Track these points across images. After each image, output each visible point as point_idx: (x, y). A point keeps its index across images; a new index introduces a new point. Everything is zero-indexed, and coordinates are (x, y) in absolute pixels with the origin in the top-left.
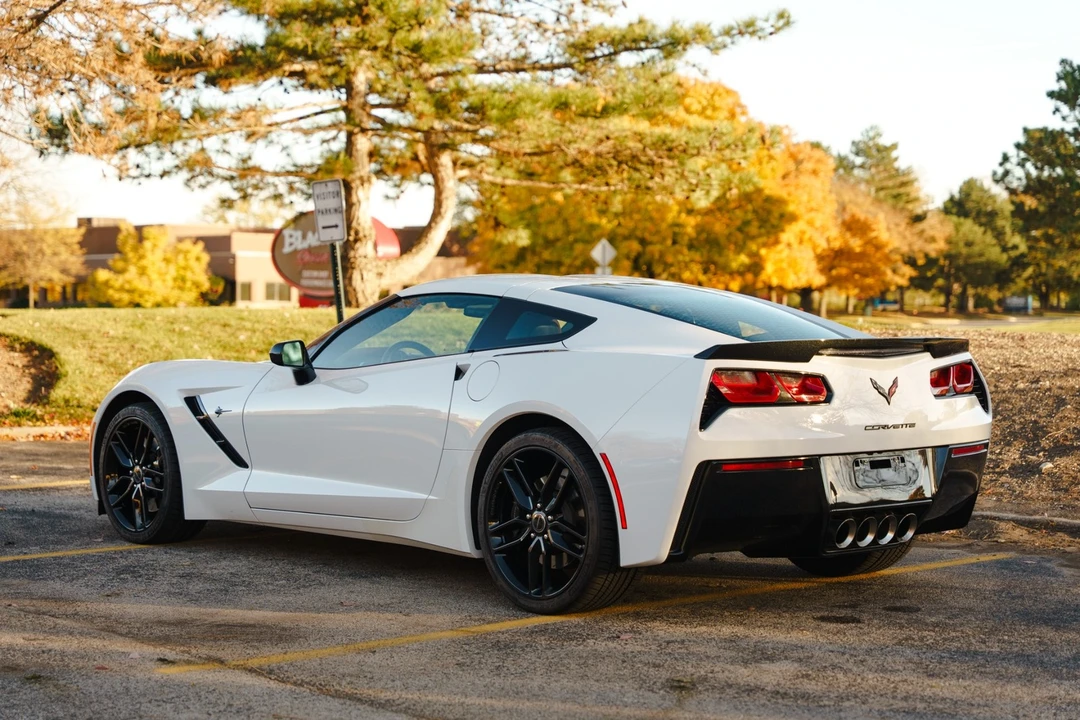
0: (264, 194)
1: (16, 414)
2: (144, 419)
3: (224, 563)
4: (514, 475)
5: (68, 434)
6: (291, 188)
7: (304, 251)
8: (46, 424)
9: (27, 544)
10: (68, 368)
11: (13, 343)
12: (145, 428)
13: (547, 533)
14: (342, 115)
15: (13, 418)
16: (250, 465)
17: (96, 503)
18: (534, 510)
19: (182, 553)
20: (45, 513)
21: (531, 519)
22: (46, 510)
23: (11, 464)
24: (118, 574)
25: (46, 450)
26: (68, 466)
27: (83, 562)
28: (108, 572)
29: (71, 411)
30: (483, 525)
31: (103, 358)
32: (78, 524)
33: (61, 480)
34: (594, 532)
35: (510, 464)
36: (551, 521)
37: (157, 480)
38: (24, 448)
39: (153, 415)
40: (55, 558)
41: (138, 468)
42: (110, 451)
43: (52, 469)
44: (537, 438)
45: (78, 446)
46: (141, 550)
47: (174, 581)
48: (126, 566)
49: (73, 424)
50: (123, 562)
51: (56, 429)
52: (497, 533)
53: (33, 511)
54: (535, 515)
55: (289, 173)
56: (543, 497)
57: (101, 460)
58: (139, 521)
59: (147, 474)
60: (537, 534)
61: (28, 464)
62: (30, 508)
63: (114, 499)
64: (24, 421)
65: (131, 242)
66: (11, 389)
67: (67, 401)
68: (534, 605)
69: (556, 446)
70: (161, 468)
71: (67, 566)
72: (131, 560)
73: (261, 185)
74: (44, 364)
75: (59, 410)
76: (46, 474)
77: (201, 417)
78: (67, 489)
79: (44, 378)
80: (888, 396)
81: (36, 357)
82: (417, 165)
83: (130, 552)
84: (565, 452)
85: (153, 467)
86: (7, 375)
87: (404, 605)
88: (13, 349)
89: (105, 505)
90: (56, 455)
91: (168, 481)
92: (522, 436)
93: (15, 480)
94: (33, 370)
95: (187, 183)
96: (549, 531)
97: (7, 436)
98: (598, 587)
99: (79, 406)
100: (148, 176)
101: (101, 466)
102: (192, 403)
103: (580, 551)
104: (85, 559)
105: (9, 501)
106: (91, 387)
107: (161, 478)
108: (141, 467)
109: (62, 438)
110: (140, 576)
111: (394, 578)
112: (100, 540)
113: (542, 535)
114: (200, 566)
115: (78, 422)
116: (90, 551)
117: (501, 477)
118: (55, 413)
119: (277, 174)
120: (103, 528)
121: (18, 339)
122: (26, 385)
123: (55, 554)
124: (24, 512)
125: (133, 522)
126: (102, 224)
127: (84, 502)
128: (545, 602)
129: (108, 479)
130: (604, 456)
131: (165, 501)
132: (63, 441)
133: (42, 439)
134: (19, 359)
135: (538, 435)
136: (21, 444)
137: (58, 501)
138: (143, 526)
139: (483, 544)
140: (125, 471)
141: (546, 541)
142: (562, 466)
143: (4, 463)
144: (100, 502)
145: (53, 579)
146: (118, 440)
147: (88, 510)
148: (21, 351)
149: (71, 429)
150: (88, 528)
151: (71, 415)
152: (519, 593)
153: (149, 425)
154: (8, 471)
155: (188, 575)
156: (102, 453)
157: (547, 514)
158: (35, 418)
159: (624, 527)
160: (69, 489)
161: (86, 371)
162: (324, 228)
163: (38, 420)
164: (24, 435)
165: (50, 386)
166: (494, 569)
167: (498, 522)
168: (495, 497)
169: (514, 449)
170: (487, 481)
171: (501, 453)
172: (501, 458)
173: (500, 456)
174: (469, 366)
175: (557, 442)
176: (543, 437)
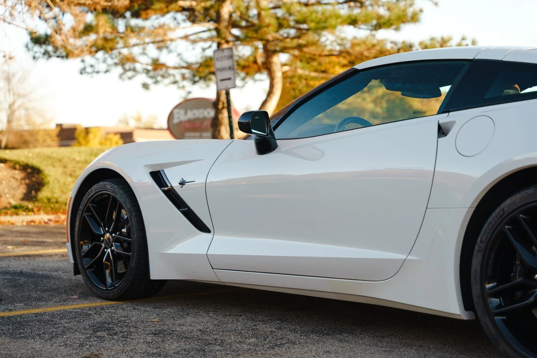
0: (167, 81)
1: (15, 207)
2: (113, 192)
3: (189, 319)
4: (519, 231)
5: (50, 220)
6: (184, 78)
7: (185, 122)
8: (35, 214)
9: (13, 300)
10: (50, 179)
11: (14, 165)
12: (115, 200)
14: (214, 33)
15: (13, 210)
16: (212, 230)
17: (72, 266)
19: (148, 309)
20: (30, 273)
22: (32, 272)
23: (9, 239)
24: (95, 331)
25: (34, 230)
26: (49, 240)
27: (61, 319)
28: (85, 329)
29: (52, 206)
30: (478, 287)
31: (73, 173)
32: (57, 282)
33: (44, 249)
35: (514, 221)
37: (125, 245)
38: (19, 229)
39: (121, 189)
40: (36, 315)
41: (108, 235)
42: (84, 222)
43: (38, 242)
45: (56, 228)
46: (112, 307)
47: (149, 339)
48: (101, 323)
49: (53, 214)
50: (98, 319)
51: (42, 217)
52: (495, 295)
53: (21, 272)
55: (183, 67)
57: (76, 230)
58: (109, 280)
59: (116, 240)
61: (21, 239)
62: (19, 271)
63: (87, 262)
64: (20, 212)
65: (83, 134)
66: (12, 192)
67: (49, 200)
70: (129, 234)
71: (47, 323)
72: (104, 317)
73: (166, 75)
74: (34, 177)
75: (44, 205)
76: (33, 245)
77: (166, 189)
78: (48, 256)
79: (34, 186)
81: (29, 173)
82: (256, 67)
83: (102, 308)
85: (121, 234)
86: (10, 184)
88: (15, 168)
89: (80, 267)
90: (41, 233)
91: (135, 247)
93: (11, 250)
94: (27, 181)
95: (121, 76)
97: (9, 222)
99: (57, 202)
100: (98, 72)
101: (76, 234)
102: (158, 177)
104: (63, 315)
105: (4, 264)
106: (64, 190)
107: (129, 243)
108: (111, 234)
109: (46, 223)
110: (115, 334)
112: (76, 297)
114: (169, 322)
115: (56, 213)
116: (67, 308)
117: (502, 234)
118: (41, 207)
119: (175, 68)
120: (77, 286)
121: (17, 163)
122: (22, 190)
123: (37, 311)
124: (14, 273)
125: (104, 281)
126: (69, 127)
127: (62, 265)
129: (82, 245)
131: (133, 264)
132: (46, 225)
133: (32, 224)
134: (19, 174)
136: (18, 227)
137: (41, 265)
138: (112, 285)
139: (478, 306)
140: (97, 237)
143: (4, 238)
144: (76, 265)
145: (33, 338)
146: (91, 211)
147: (65, 271)
148: (20, 170)
149: (52, 217)
150: (65, 286)
151: (52, 208)
153: (118, 197)
154: (6, 243)
155: (161, 332)
156: (77, 223)
158: (28, 210)
160: (50, 256)
161: (62, 181)
162: (222, 80)
163: (29, 211)
164: (20, 221)
165: (38, 190)
166: (493, 331)
167: (495, 284)
168: (493, 255)
169: (519, 205)
170: (483, 239)
171: (503, 210)
172: (503, 215)
173: (501, 213)
174: (453, 123)
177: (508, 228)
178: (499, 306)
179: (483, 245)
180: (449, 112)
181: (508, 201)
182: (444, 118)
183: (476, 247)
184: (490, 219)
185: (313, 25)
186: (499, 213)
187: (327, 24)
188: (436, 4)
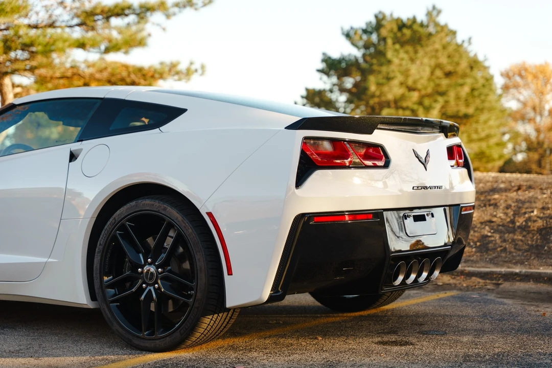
4: (126, 236)
13: (157, 283)
18: (145, 265)
21: (142, 272)
30: (99, 280)
34: (202, 279)
35: (123, 228)
36: (162, 273)
44: (147, 204)
52: (111, 286)
54: (146, 268)
56: (153, 254)
60: (148, 285)
68: (147, 344)
69: (165, 209)
80: (424, 163)
84: (173, 214)
87: (31, 350)
92: (133, 203)
96: (159, 281)
98: (205, 326)
103: (190, 296)
111: (15, 329)
113: (153, 285)
117: (114, 238)
128: (157, 342)
130: (210, 215)
135: (148, 202)
139: (99, 296)
141: (157, 290)
142: (171, 226)
152: (134, 335)
157: (158, 267)
159: (230, 273)
166: (110, 316)
167: (112, 277)
168: (109, 255)
169: (126, 214)
170: (101, 243)
171: (115, 218)
172: (115, 223)
173: (113, 221)
174: (81, 150)
175: (166, 206)
176: (152, 203)
177: (119, 234)
178: (115, 295)
179: (101, 247)
180: (82, 141)
181: (118, 212)
182: (75, 146)
183: (97, 249)
184: (106, 227)
185: (40, 48)
186: (112, 222)
187: (53, 48)
188: (164, 29)
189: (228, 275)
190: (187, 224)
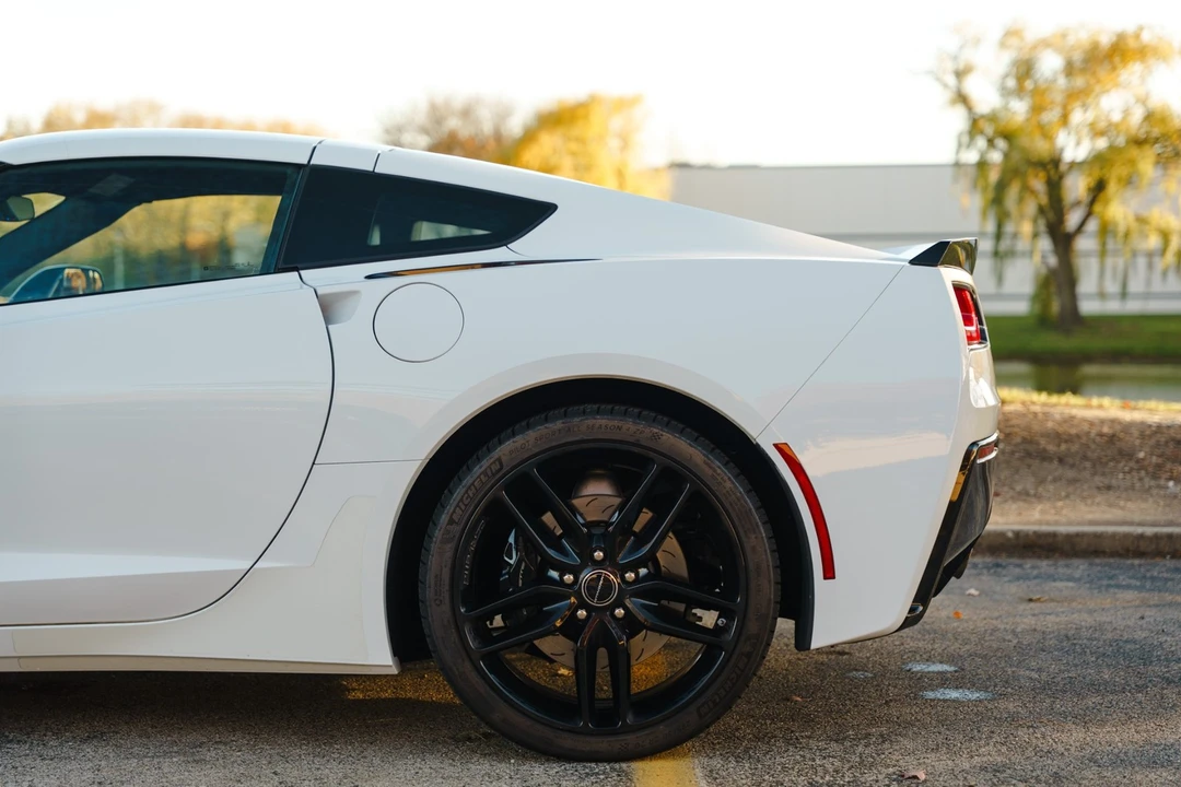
13: (623, 605)
18: (583, 566)
21: (576, 582)
44: (599, 426)
69: (656, 437)
84: (679, 447)
96: (628, 601)
113: (609, 610)
130: (781, 449)
141: (620, 621)
157: (622, 569)
159: (829, 573)
170: (455, 518)
171: (499, 460)
172: (499, 470)
173: (495, 467)
175: (655, 430)
176: (616, 423)
181: (508, 445)
183: (438, 534)
184: (470, 480)
186: (489, 466)
189: (825, 578)
190: (719, 471)
